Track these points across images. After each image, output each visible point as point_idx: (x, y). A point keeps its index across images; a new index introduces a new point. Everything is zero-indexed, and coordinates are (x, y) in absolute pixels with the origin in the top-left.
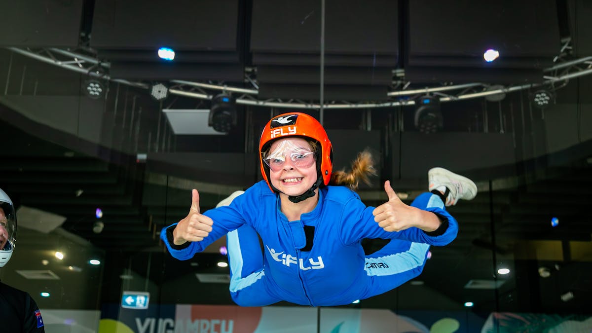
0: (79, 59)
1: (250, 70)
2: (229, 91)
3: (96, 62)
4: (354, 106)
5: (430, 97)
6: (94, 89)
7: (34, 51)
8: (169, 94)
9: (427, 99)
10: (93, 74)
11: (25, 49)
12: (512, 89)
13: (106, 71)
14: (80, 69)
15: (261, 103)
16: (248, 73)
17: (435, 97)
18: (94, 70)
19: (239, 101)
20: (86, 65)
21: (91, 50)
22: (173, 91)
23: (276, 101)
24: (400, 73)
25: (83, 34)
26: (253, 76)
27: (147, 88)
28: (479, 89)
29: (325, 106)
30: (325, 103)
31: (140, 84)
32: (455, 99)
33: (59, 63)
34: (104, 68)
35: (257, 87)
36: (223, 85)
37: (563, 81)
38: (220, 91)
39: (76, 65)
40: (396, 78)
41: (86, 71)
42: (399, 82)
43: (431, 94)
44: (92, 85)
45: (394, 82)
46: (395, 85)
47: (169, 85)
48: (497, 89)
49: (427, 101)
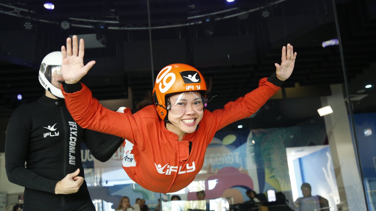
0: (17, 9)
1: (114, 10)
2: (104, 23)
3: (27, 11)
4: (171, 26)
5: (210, 18)
6: (28, 26)
8: (71, 26)
10: (26, 17)
12: (251, 11)
14: (19, 15)
15: (122, 28)
16: (113, 12)
17: (212, 18)
18: (27, 15)
19: (110, 28)
20: (22, 13)
21: (23, 4)
22: (73, 25)
23: (129, 26)
24: (193, 6)
26: (116, 13)
27: (58, 23)
31: (54, 22)
32: (223, 18)
33: (6, 13)
34: (32, 14)
35: (118, 20)
36: (100, 20)
37: (275, 5)
38: (99, 23)
39: (16, 13)
40: (191, 10)
41: (22, 16)
42: (193, 12)
43: (210, 16)
44: (26, 23)
46: (191, 13)
47: (70, 22)
48: (243, 12)
49: (208, 20)
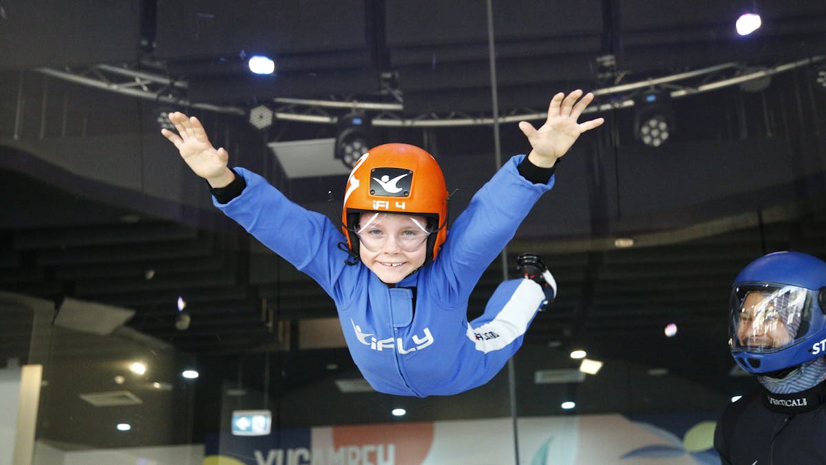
0: (142, 78)
1: (388, 75)
2: (361, 109)
3: (166, 81)
5: (657, 91)
7: (77, 71)
8: (275, 120)
9: (650, 94)
10: (163, 98)
11: (63, 70)
12: (781, 69)
13: (181, 93)
14: (145, 94)
15: (408, 123)
16: (386, 80)
17: (663, 91)
18: (166, 94)
19: (376, 122)
20: (153, 87)
21: (158, 64)
22: (281, 116)
23: (429, 118)
24: (608, 60)
25: (145, 43)
26: (393, 83)
27: (241, 112)
28: (729, 74)
29: (501, 120)
30: (501, 114)
31: (232, 109)
32: (694, 91)
33: (114, 87)
34: (179, 89)
35: (400, 99)
36: (351, 101)
38: (348, 110)
39: (139, 88)
40: (603, 69)
41: (153, 96)
42: (608, 75)
43: (657, 86)
44: (164, 114)
45: (600, 76)
46: (601, 80)
47: (275, 107)
48: (757, 71)
49: (651, 99)
